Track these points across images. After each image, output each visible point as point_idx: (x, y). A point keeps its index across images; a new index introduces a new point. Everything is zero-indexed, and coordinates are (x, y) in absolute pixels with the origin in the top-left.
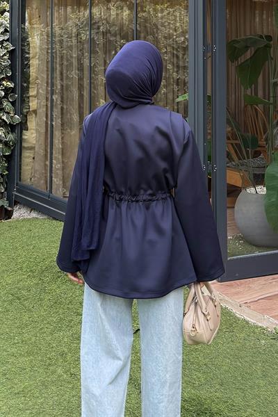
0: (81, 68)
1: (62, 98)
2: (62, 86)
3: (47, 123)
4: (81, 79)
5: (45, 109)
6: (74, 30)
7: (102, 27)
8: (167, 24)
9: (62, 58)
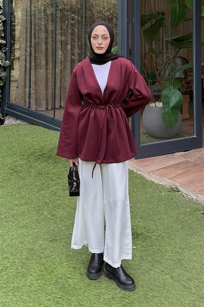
0: (47, 31)
4: (47, 38)
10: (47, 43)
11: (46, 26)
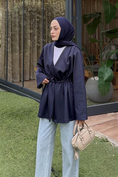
0: (20, 27)
1: (12, 39)
2: (12, 34)
3: (5, 50)
4: (20, 31)
5: (4, 44)
6: (17, 10)
7: (29, 9)
8: (57, 7)
9: (12, 22)
10: (20, 35)
11: (19, 23)
